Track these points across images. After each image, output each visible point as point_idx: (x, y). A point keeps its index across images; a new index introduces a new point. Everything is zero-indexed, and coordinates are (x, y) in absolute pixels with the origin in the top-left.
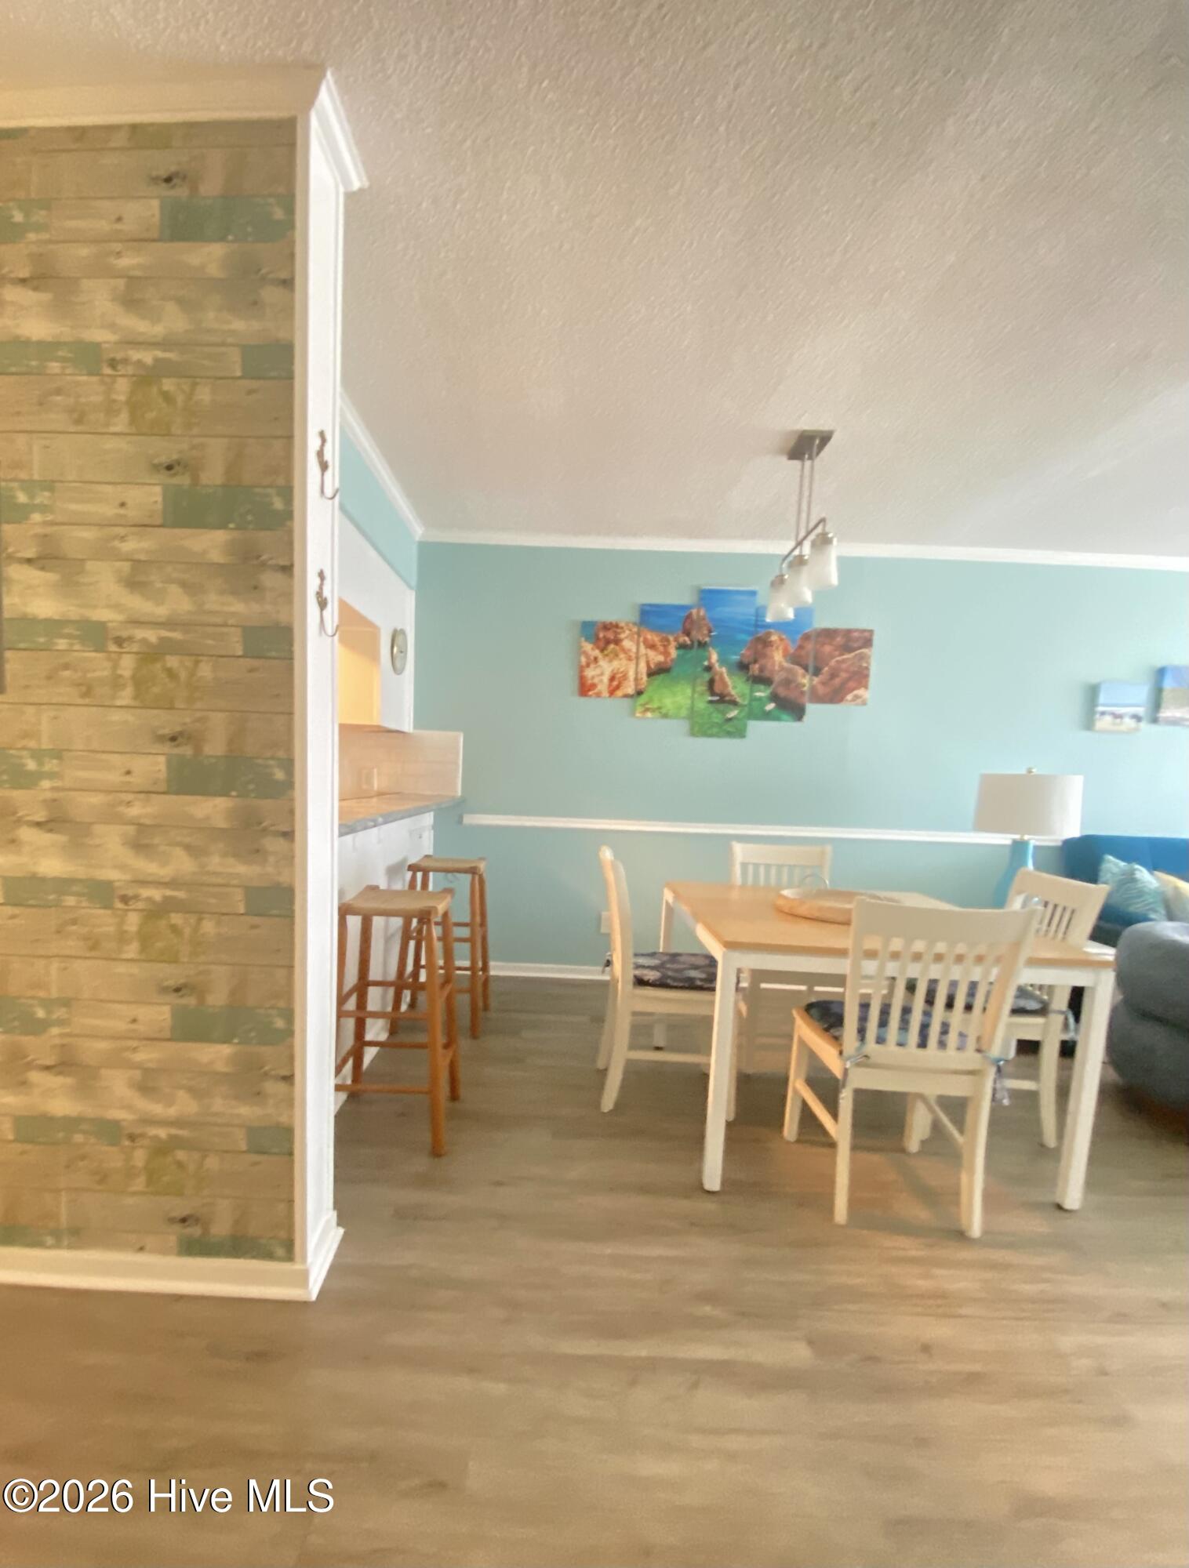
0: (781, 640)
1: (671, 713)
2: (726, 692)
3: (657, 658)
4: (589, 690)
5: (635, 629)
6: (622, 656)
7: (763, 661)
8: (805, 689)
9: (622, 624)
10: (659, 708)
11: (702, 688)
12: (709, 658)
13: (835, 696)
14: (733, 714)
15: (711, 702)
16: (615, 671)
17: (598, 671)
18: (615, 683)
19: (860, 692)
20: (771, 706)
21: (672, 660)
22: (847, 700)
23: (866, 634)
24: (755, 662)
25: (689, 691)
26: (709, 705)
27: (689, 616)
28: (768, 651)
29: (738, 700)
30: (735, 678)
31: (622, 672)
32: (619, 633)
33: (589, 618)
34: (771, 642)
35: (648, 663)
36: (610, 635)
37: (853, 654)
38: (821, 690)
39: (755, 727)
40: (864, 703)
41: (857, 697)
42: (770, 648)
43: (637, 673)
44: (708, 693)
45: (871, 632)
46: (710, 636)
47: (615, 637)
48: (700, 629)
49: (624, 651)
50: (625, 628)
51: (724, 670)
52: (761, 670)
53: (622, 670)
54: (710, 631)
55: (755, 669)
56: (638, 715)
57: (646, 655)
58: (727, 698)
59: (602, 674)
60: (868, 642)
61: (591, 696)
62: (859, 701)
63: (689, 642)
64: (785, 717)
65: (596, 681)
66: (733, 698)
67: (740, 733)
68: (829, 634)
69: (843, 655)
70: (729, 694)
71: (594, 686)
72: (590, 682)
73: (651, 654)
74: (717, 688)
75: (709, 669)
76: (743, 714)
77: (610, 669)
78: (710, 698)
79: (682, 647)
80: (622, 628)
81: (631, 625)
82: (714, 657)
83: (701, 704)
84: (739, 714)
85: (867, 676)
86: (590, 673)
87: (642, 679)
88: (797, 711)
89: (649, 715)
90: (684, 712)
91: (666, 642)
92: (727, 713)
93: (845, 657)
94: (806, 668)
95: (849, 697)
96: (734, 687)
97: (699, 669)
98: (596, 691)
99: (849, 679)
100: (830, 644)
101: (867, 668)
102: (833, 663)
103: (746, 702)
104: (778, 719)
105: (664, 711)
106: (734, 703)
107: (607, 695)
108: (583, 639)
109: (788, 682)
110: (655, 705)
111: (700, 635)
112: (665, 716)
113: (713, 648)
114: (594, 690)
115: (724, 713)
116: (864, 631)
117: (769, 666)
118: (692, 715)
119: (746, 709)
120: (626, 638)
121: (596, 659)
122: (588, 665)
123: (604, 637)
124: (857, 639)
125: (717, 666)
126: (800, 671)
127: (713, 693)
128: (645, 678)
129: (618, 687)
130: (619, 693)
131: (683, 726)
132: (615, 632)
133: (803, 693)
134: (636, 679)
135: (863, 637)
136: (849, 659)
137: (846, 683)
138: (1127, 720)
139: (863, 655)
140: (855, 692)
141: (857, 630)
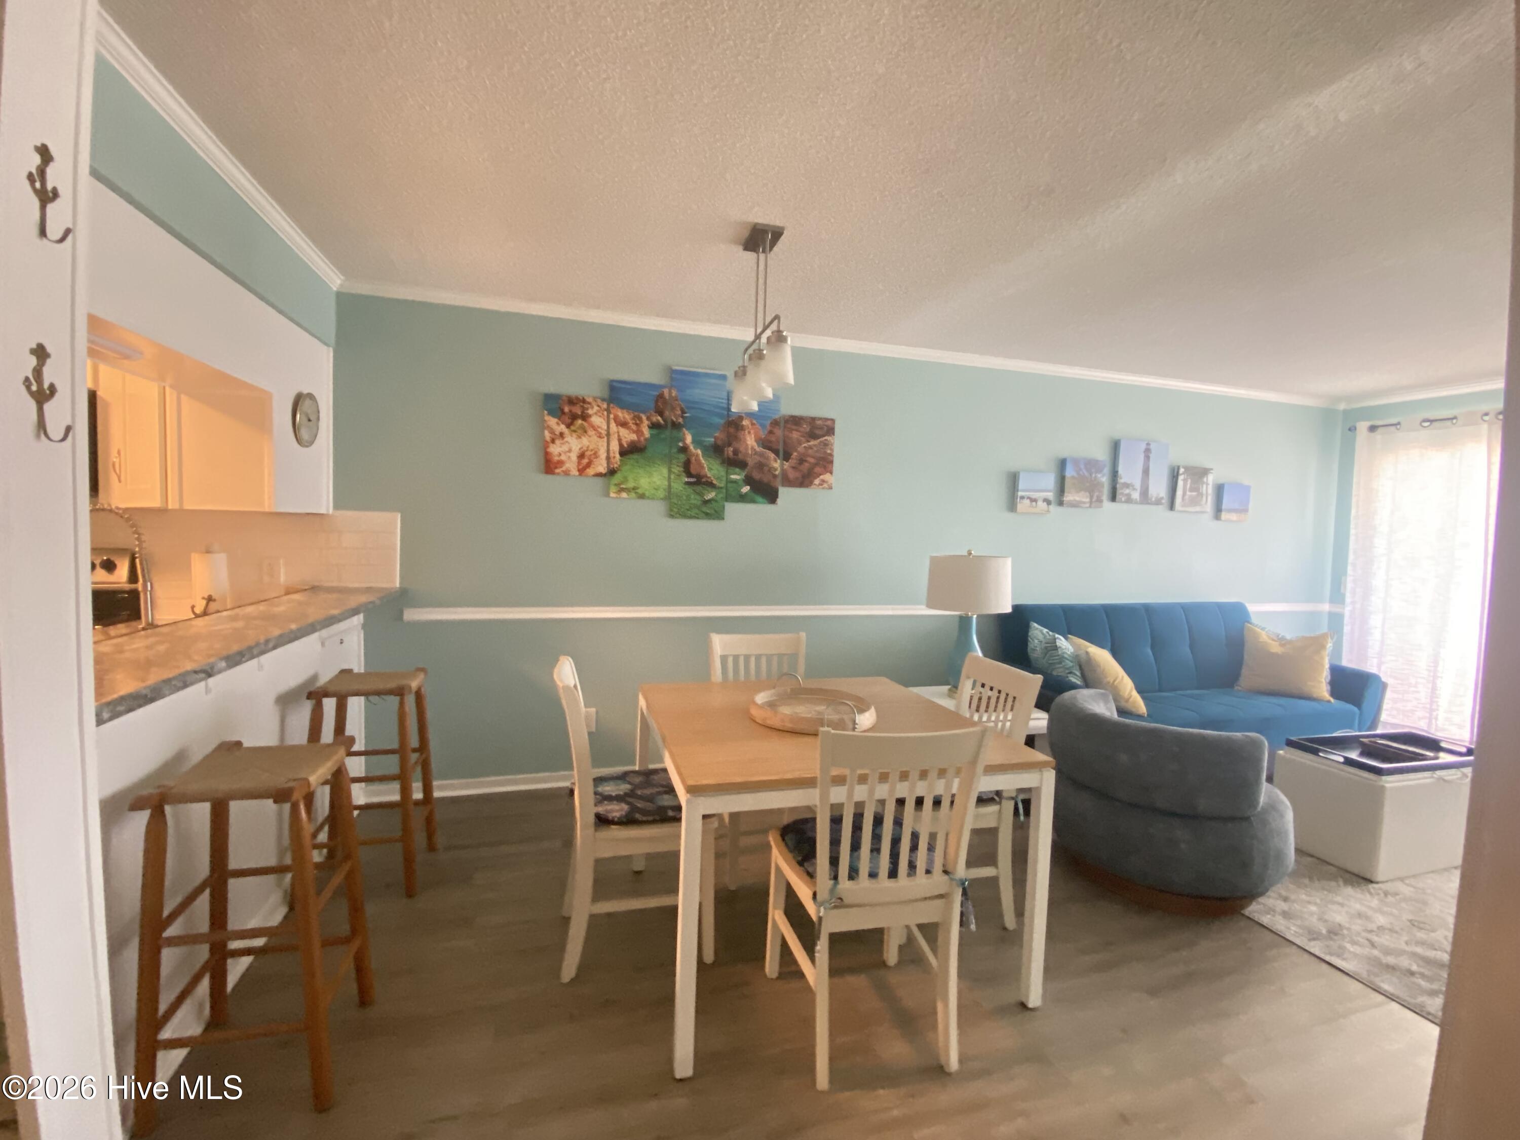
0: (753, 424)
1: (647, 494)
2: (702, 473)
3: (628, 436)
4: (556, 468)
5: (605, 406)
6: (591, 432)
7: (735, 444)
8: (777, 473)
9: (590, 400)
10: (634, 489)
11: (677, 469)
12: (683, 440)
13: (804, 480)
14: (711, 495)
15: (687, 483)
16: (585, 448)
17: (565, 448)
18: (585, 461)
19: (827, 477)
20: (746, 489)
21: (646, 439)
22: (815, 485)
23: (829, 423)
24: (730, 445)
25: (665, 471)
26: (686, 487)
27: (661, 396)
28: (741, 434)
29: (715, 482)
30: (711, 461)
31: (592, 450)
32: (587, 409)
33: (552, 389)
34: (743, 426)
35: (620, 440)
36: (577, 410)
37: (818, 441)
38: (792, 475)
39: (733, 509)
40: (831, 488)
41: (823, 481)
42: (743, 432)
43: (608, 451)
44: (684, 474)
45: (833, 420)
46: (682, 417)
47: (583, 412)
48: (673, 409)
49: (594, 428)
50: (594, 404)
51: (699, 452)
52: (736, 452)
53: (591, 448)
54: (683, 412)
55: (730, 451)
56: (612, 495)
57: (618, 432)
58: (704, 480)
59: (570, 451)
60: (831, 431)
61: (558, 474)
62: (825, 485)
63: (662, 422)
64: (759, 499)
65: (563, 458)
66: (709, 480)
67: (718, 515)
68: (795, 421)
69: (809, 442)
70: (706, 476)
71: (561, 463)
72: (556, 458)
73: (624, 432)
74: (693, 470)
75: (684, 450)
76: (721, 496)
77: (579, 446)
78: (686, 480)
79: (654, 426)
80: (589, 403)
81: (599, 401)
82: (689, 439)
83: (679, 485)
84: (716, 495)
85: (832, 462)
86: (555, 449)
87: (614, 457)
88: (772, 496)
89: (624, 495)
90: (661, 494)
91: (638, 421)
92: (704, 494)
93: (812, 443)
94: (776, 452)
95: (817, 481)
96: (710, 469)
97: (675, 450)
98: (564, 468)
99: (816, 464)
100: (797, 430)
101: (831, 455)
102: (801, 449)
103: (722, 485)
104: (753, 501)
105: (640, 491)
106: (711, 485)
107: (577, 473)
108: (546, 412)
109: (761, 466)
110: (631, 484)
111: (673, 416)
112: (642, 496)
113: (687, 429)
114: (561, 467)
115: (701, 495)
116: (827, 419)
117: (742, 449)
118: (669, 496)
119: (724, 491)
120: (596, 414)
121: (562, 435)
122: (553, 441)
123: (570, 411)
124: (821, 428)
125: (692, 447)
126: (772, 456)
127: (689, 474)
128: (618, 456)
129: (588, 465)
130: (591, 471)
131: (659, 507)
132: (582, 407)
133: (775, 476)
134: (608, 458)
135: (827, 426)
136: (815, 445)
137: (813, 469)
138: (1040, 503)
139: (827, 442)
140: (822, 477)
141: (820, 419)
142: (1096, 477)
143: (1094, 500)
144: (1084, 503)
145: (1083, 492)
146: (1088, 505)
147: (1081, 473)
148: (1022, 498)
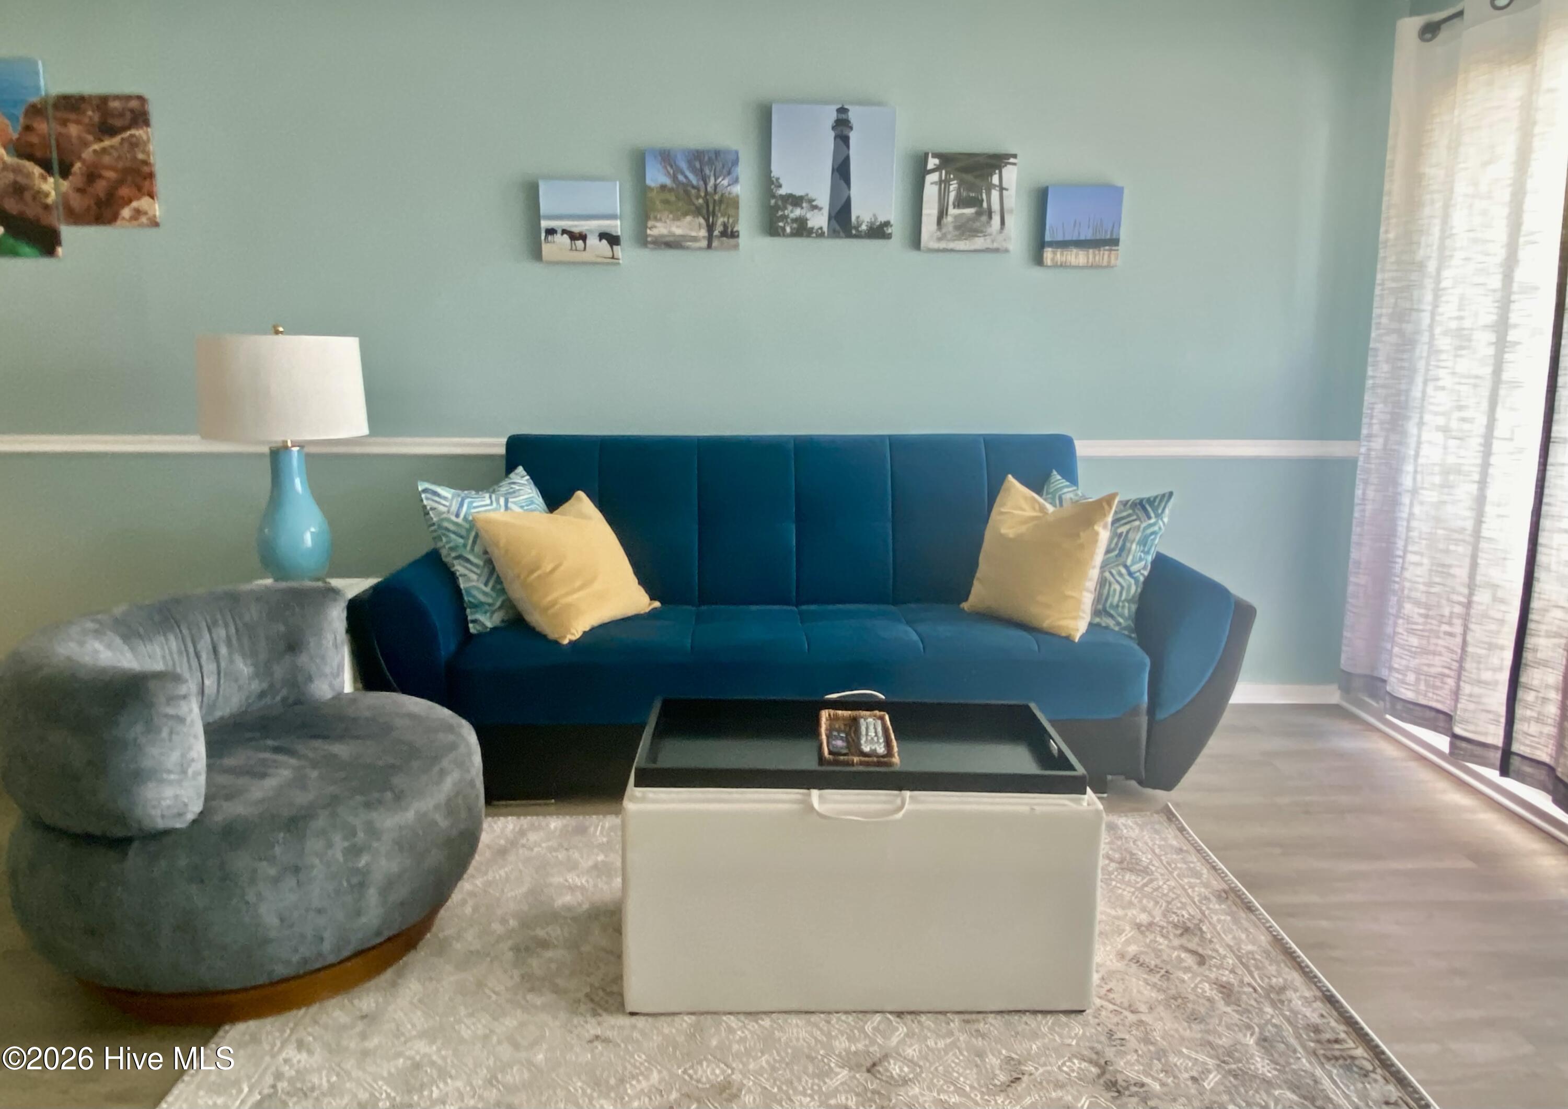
8: (50, 200)
13: (104, 211)
19: (144, 203)
22: (124, 218)
23: (134, 104)
37: (116, 140)
38: (78, 203)
40: (155, 224)
41: (138, 213)
45: (141, 99)
60: (140, 117)
62: (144, 219)
64: (24, 248)
68: (71, 104)
69: (101, 140)
85: (151, 176)
88: (45, 240)
93: (107, 143)
94: (44, 164)
95: (126, 212)
99: (121, 182)
100: (76, 121)
101: (146, 163)
102: (88, 155)
104: (13, 253)
116: (129, 98)
124: (121, 115)
126: (36, 170)
133: (48, 208)
135: (132, 111)
136: (112, 147)
137: (116, 189)
138: (593, 241)
139: (134, 140)
140: (135, 204)
141: (117, 97)
142: (716, 186)
143: (716, 233)
144: (695, 239)
145: (689, 218)
146: (704, 243)
147: (681, 178)
148: (551, 232)
